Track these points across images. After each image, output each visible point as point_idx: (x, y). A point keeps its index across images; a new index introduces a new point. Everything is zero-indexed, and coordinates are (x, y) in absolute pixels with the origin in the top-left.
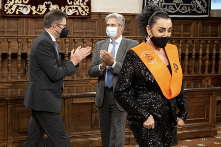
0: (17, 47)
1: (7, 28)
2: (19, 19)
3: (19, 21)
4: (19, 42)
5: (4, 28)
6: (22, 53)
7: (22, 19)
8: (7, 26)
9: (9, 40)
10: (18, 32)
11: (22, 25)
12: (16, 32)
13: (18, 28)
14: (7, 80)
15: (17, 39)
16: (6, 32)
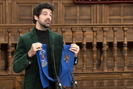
0: (92, 36)
1: (80, 16)
2: (92, 6)
3: (92, 8)
4: (94, 31)
5: (76, 16)
6: (97, 43)
7: (95, 5)
8: (80, 14)
9: (84, 29)
10: (91, 19)
11: (95, 12)
12: (89, 19)
13: (91, 16)
14: (82, 71)
15: (92, 28)
16: (78, 19)
